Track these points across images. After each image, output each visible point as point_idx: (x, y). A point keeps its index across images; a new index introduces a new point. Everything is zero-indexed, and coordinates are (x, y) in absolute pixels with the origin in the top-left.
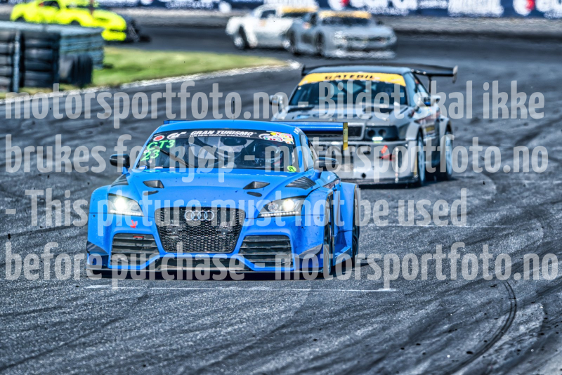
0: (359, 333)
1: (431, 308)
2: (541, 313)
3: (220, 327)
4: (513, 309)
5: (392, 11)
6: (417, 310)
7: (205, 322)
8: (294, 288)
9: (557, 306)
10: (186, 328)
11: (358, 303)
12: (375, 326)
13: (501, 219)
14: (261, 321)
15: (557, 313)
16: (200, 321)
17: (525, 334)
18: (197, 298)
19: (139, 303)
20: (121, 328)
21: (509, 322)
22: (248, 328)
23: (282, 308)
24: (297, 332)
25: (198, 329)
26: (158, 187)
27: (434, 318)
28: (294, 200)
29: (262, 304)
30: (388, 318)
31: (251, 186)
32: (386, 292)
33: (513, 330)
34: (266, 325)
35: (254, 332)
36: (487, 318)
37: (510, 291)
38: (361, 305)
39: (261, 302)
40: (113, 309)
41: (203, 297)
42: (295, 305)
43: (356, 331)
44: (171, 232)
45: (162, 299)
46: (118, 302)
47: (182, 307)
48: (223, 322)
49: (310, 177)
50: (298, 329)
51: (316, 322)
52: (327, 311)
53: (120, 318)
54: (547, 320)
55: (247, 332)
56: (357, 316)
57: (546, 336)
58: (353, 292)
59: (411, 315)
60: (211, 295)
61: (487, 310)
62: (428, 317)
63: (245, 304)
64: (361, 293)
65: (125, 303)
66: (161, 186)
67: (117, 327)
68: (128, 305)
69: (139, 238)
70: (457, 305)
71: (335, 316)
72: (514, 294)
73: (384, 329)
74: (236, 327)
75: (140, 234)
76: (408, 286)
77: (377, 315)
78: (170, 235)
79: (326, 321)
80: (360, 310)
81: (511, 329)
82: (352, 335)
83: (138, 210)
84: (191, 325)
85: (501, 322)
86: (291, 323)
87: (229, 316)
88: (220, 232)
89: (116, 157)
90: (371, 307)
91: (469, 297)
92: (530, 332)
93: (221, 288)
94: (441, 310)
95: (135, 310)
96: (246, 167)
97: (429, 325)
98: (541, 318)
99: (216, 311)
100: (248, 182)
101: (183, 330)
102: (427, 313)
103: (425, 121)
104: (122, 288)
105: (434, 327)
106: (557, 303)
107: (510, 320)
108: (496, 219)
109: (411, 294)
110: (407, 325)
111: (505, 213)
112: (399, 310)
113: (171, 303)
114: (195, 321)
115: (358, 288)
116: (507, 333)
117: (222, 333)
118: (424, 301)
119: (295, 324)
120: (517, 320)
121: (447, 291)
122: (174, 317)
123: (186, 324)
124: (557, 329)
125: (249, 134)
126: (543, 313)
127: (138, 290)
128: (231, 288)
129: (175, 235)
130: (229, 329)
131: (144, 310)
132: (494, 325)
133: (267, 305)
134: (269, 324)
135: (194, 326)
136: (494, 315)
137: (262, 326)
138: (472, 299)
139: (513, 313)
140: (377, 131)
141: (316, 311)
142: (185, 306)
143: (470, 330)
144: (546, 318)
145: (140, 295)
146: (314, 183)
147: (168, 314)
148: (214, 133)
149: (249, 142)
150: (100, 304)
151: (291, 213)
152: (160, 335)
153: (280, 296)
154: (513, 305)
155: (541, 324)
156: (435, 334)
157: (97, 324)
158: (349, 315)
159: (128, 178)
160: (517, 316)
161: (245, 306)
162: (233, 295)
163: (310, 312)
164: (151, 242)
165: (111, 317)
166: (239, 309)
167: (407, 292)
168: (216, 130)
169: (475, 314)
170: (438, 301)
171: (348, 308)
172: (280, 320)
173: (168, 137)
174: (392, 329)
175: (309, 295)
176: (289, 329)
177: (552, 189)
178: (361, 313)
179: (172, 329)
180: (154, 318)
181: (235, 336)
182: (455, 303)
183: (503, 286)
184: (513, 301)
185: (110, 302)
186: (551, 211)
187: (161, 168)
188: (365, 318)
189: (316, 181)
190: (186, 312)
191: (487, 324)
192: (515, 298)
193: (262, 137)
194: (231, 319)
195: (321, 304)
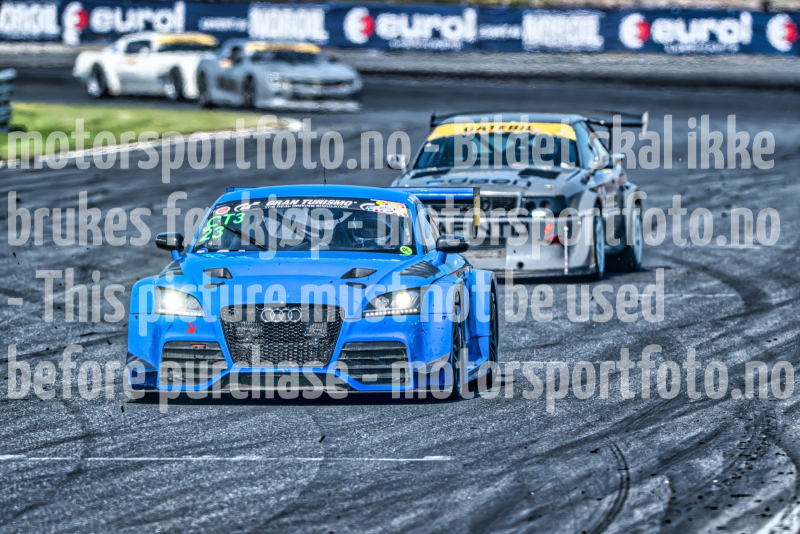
0: (396, 522)
1: (504, 484)
2: (666, 491)
3: (189, 515)
4: (625, 484)
5: (439, 44)
6: (481, 488)
7: (168, 508)
8: (300, 456)
9: (690, 480)
10: (139, 517)
11: (394, 478)
12: (421, 511)
13: (605, 352)
14: (251, 505)
15: (690, 490)
16: (160, 507)
17: (642, 522)
18: (155, 473)
19: (68, 481)
20: (43, 517)
21: (619, 504)
22: (231, 516)
23: (281, 486)
24: (304, 521)
25: (157, 519)
26: (224, 277)
27: (507, 499)
28: (411, 292)
29: (252, 481)
30: (439, 500)
31: (351, 274)
32: (435, 462)
33: (624, 515)
34: (257, 512)
35: (240, 522)
36: (586, 498)
37: (620, 457)
38: (398, 481)
39: (251, 478)
40: (30, 491)
41: (163, 471)
42: (300, 481)
43: (392, 519)
44: (243, 338)
45: (104, 475)
46: (37, 480)
47: (133, 487)
48: (194, 508)
49: (431, 261)
50: (305, 517)
51: (332, 507)
52: (348, 490)
53: (42, 504)
54: (674, 502)
55: (230, 522)
56: (393, 497)
57: (674, 524)
58: (386, 462)
59: (474, 496)
60: (176, 468)
61: (586, 487)
62: (498, 498)
63: (227, 480)
64: (398, 463)
65: (48, 481)
66: (228, 276)
67: (37, 517)
68: (53, 485)
69: (200, 347)
70: (541, 479)
71: (361, 498)
72: (625, 462)
73: (433, 516)
74: (214, 515)
75: (200, 342)
76: (469, 451)
77: (423, 496)
78: (242, 343)
79: (346, 505)
80: (397, 488)
81: (620, 514)
82: (385, 526)
83: (197, 309)
84: (147, 513)
85: (606, 504)
86: (293, 508)
87: (203, 498)
88: (310, 338)
89: (165, 237)
90: (413, 484)
91: (558, 468)
92: (650, 518)
93: (190, 458)
94: (518, 487)
95: (63, 492)
96: (344, 248)
97: (500, 511)
98: (666, 498)
99: (184, 492)
100: (347, 270)
101: (134, 521)
102: (498, 492)
103: (604, 188)
104: (43, 459)
105: (508, 513)
106: (690, 475)
107: (621, 500)
108: (598, 352)
109: (473, 464)
110: (468, 509)
111: (611, 342)
112: (455, 488)
113: (116, 481)
114: (152, 506)
115: (394, 455)
116: (616, 519)
117: (193, 524)
118: (492, 475)
119: (302, 509)
120: (631, 500)
121: (525, 459)
122: (121, 501)
123: (139, 511)
124: (691, 513)
125: (346, 204)
126: (669, 491)
127: (67, 461)
128: (205, 457)
129: (248, 342)
130: (204, 518)
131: (77, 491)
132: (597, 508)
133: (259, 481)
134: (262, 511)
135: (150, 515)
136: (596, 495)
137: (252, 513)
138: (564, 470)
139: (624, 490)
140: (537, 203)
141: (332, 490)
142: (137, 485)
143: (562, 517)
144: (673, 498)
145: (69, 469)
146: (437, 270)
147: (111, 496)
148: (300, 203)
149: (346, 215)
150: (11, 483)
151: (406, 311)
152: (100, 528)
153: (278, 468)
154: (625, 479)
155: (666, 506)
156: (509, 523)
157: (7, 513)
158: (382, 496)
159: (182, 265)
160: (630, 496)
161: (227, 484)
162: (208, 468)
163: (323, 491)
164: (215, 352)
165: (27, 501)
166: (218, 488)
167: (466, 461)
168: (301, 199)
169: (568, 492)
170: (512, 474)
171: (379, 486)
172: (278, 505)
173: (235, 209)
174: (446, 516)
175: (321, 466)
176: (293, 518)
177: (680, 306)
178: (399, 493)
179: (118, 519)
180: (91, 504)
181: (212, 529)
182: (538, 477)
183: (609, 451)
184: (624, 473)
185: (26, 480)
186: (679, 338)
187: (226, 251)
188: (405, 501)
189: (439, 267)
190: (138, 494)
191: (586, 508)
192: (627, 469)
193: (365, 207)
194: (206, 504)
195: (339, 481)
